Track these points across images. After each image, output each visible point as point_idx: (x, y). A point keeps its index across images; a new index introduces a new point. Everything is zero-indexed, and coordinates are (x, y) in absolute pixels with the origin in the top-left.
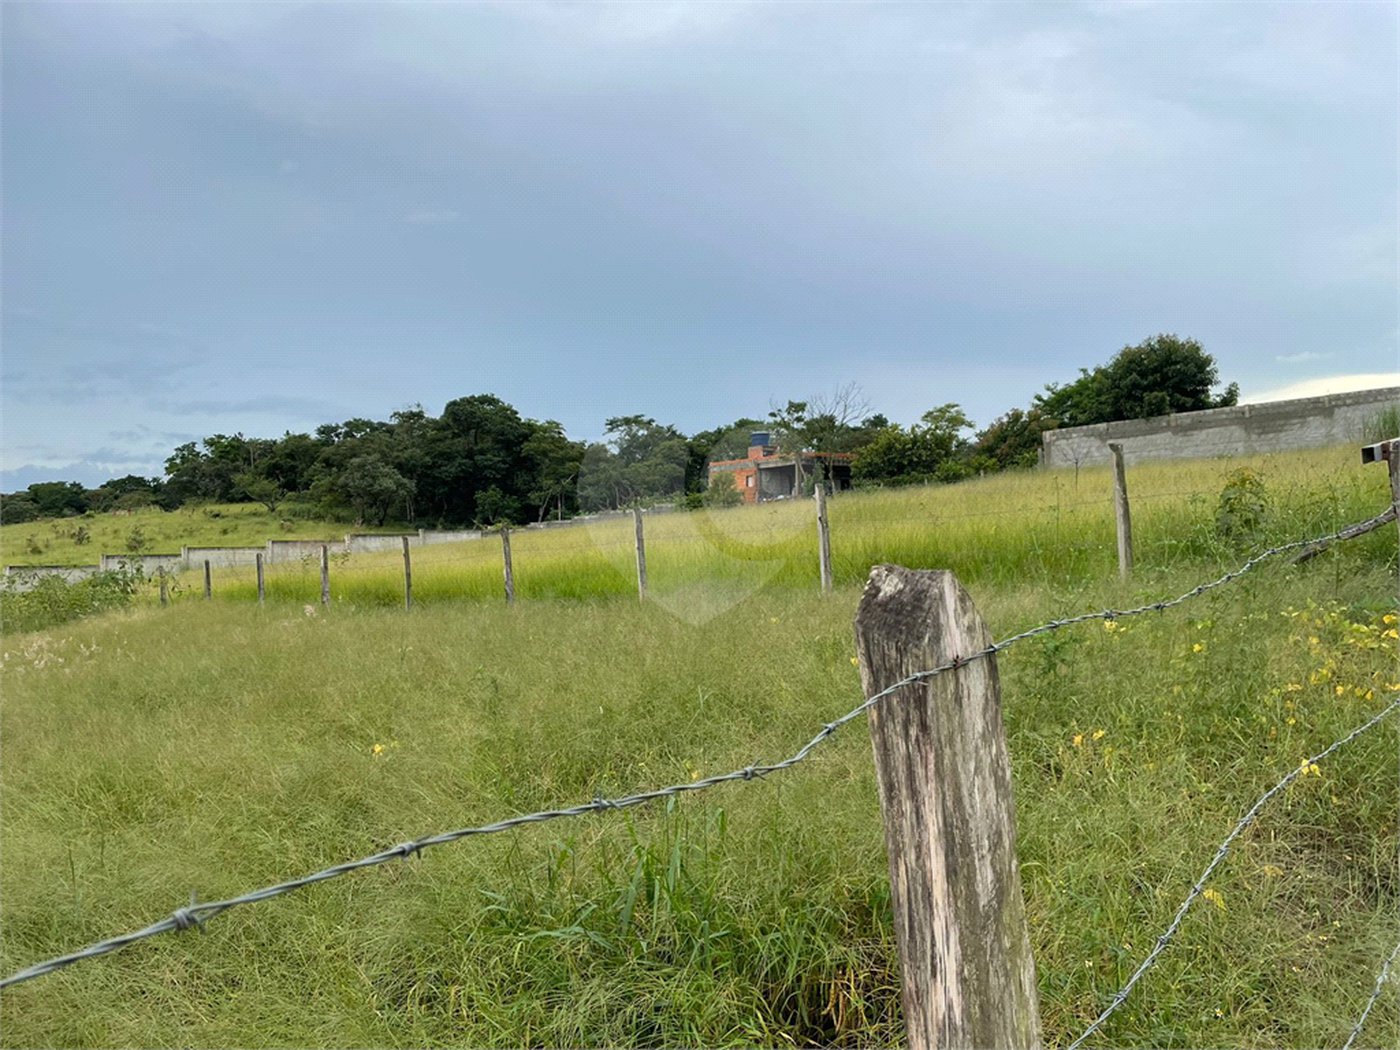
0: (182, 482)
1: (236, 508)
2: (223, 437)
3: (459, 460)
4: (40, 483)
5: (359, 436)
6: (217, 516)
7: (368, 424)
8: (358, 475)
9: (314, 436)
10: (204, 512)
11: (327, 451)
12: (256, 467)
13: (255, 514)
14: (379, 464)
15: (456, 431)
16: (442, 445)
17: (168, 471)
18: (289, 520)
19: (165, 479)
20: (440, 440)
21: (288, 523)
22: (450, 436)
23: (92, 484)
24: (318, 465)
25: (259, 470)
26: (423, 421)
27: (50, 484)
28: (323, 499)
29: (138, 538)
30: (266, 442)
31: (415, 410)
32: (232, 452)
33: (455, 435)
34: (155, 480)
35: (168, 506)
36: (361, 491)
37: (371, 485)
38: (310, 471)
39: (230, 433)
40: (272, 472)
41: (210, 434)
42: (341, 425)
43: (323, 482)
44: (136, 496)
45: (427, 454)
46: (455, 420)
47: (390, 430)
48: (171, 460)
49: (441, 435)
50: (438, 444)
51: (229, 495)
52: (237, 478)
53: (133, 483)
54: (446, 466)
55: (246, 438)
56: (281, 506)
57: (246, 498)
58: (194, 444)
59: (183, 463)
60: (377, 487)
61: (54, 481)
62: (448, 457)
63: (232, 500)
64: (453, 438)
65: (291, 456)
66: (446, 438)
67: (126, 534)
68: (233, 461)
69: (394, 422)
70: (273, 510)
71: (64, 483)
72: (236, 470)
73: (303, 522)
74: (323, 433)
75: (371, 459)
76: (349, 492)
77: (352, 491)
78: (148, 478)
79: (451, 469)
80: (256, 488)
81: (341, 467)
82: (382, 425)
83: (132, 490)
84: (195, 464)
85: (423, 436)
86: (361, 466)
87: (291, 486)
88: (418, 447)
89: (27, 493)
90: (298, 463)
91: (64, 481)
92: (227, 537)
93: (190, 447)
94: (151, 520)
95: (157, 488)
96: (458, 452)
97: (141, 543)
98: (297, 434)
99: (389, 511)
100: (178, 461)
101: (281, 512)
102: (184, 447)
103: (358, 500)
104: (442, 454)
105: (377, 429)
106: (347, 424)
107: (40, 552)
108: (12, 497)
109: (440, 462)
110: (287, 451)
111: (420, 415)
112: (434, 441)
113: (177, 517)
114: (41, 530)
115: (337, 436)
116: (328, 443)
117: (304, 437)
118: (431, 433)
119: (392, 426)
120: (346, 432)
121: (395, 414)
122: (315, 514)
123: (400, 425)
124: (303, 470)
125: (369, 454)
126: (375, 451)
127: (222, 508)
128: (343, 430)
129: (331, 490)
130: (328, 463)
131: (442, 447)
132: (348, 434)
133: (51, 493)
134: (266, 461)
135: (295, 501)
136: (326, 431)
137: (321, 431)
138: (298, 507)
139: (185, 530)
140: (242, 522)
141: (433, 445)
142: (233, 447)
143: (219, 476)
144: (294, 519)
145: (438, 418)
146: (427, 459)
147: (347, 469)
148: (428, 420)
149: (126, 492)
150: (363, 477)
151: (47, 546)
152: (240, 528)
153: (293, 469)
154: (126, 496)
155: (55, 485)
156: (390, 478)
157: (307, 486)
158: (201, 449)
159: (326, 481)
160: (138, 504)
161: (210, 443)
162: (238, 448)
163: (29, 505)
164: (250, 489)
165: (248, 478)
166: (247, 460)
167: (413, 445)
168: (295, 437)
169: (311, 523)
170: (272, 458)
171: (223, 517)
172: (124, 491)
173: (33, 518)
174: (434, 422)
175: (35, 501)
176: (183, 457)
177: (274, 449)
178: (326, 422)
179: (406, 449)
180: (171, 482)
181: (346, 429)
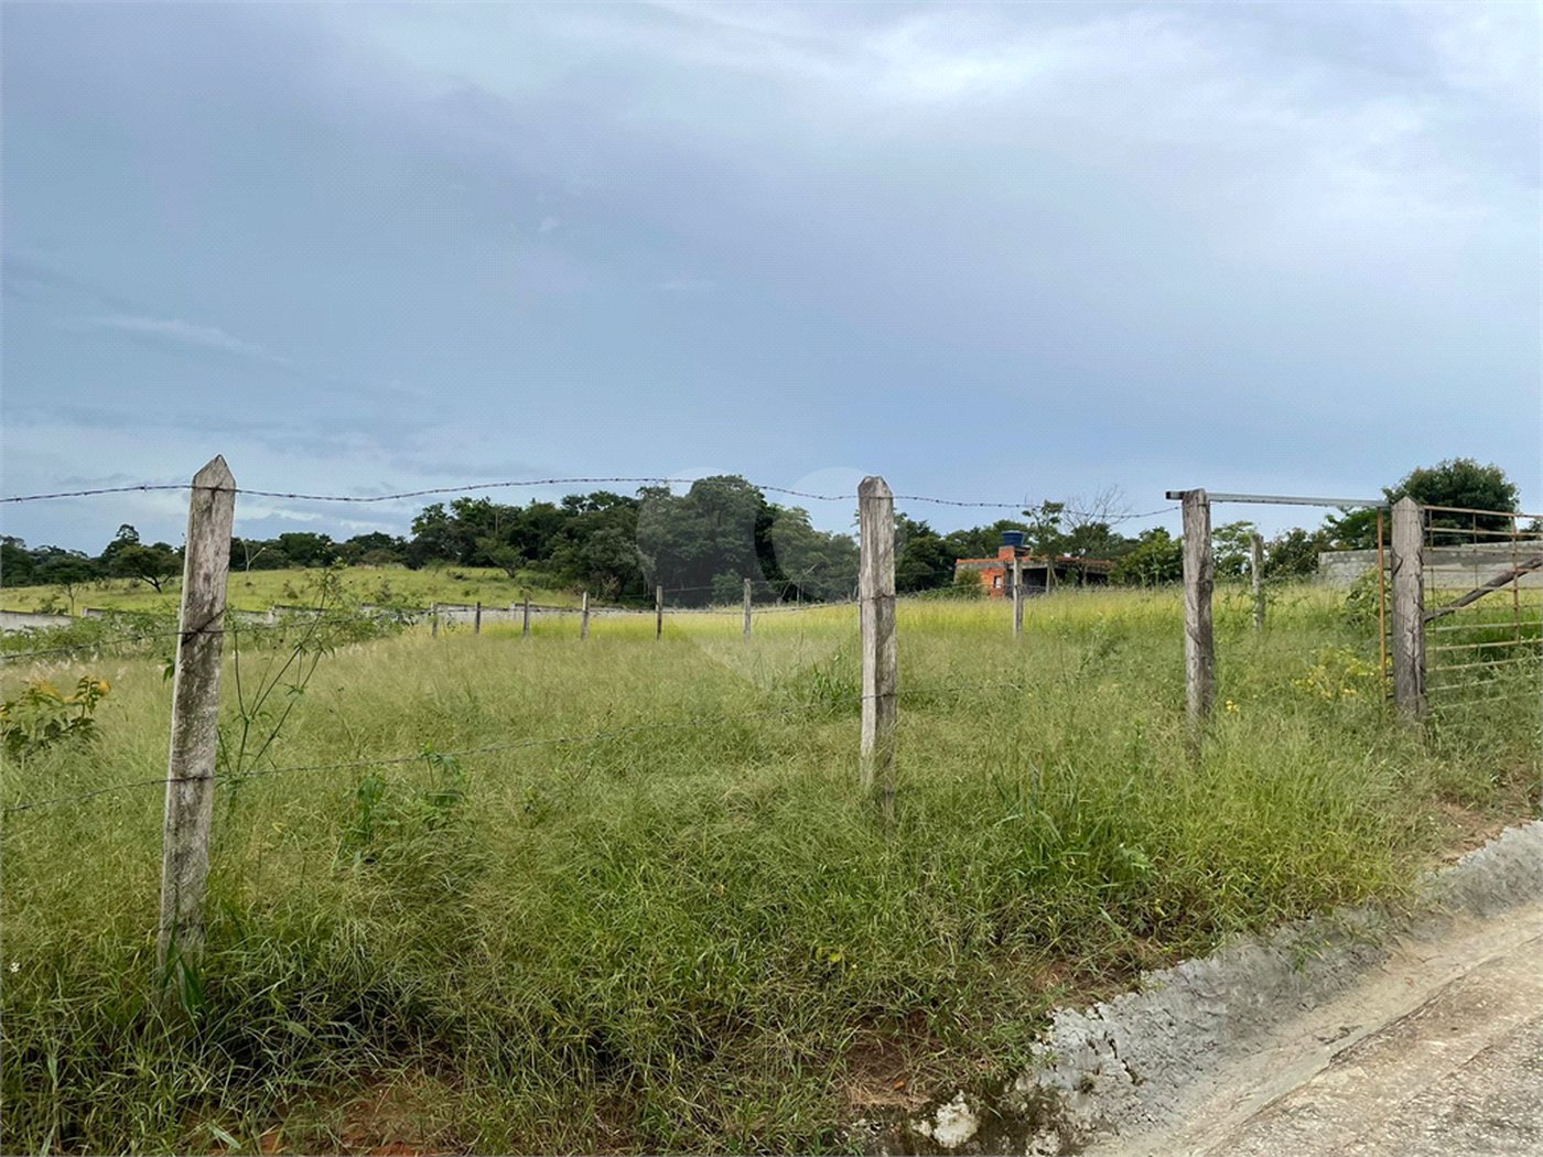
0: (426, 543)
1: (477, 572)
2: (470, 500)
3: (701, 541)
4: (291, 532)
5: (602, 509)
6: (459, 577)
7: (613, 498)
8: (599, 547)
9: (559, 506)
10: (448, 574)
11: (571, 521)
12: (500, 533)
13: (496, 579)
14: (621, 538)
15: (700, 511)
16: (685, 524)
17: (415, 530)
18: (528, 588)
19: (410, 538)
20: (683, 519)
21: (527, 590)
22: (694, 515)
23: (340, 538)
24: (560, 536)
25: (503, 536)
26: (668, 499)
27: (301, 534)
28: (563, 569)
29: (387, 593)
30: (512, 508)
31: (662, 485)
32: (478, 517)
33: (699, 515)
34: (399, 539)
35: (413, 565)
36: (600, 565)
37: (612, 559)
38: (552, 541)
39: (476, 496)
40: (515, 539)
41: (457, 497)
42: (586, 496)
43: (563, 553)
44: (382, 553)
45: (669, 532)
46: (700, 499)
47: (634, 505)
48: (419, 519)
49: (684, 513)
50: (681, 522)
51: (470, 560)
52: (480, 541)
53: (380, 540)
54: (687, 545)
55: (492, 503)
56: (521, 574)
57: (488, 563)
58: (441, 505)
59: (429, 523)
60: (616, 561)
61: (306, 532)
62: (690, 536)
63: (474, 564)
64: (696, 518)
65: (535, 524)
66: (689, 517)
67: (375, 587)
68: (478, 525)
69: (640, 497)
70: (513, 577)
71: (313, 535)
72: (481, 534)
73: (541, 591)
74: (568, 503)
75: (614, 532)
76: (589, 564)
77: (592, 563)
78: (394, 536)
79: (692, 549)
80: (499, 553)
81: (583, 538)
82: (626, 499)
83: (377, 547)
84: (441, 526)
85: (667, 513)
86: (603, 539)
87: (531, 554)
88: (661, 523)
89: (277, 542)
90: (540, 532)
91: (314, 532)
92: (469, 598)
93: (437, 509)
94: (399, 578)
95: (402, 547)
96: (700, 532)
97: (388, 596)
98: (542, 502)
99: (626, 587)
100: (425, 521)
101: (521, 579)
102: (432, 507)
103: (598, 573)
104: (684, 533)
105: (620, 503)
106: (592, 496)
107: (296, 597)
108: (263, 544)
109: (681, 542)
110: (532, 519)
111: (666, 492)
112: (677, 519)
113: (422, 577)
114: (296, 577)
115: (581, 507)
116: (572, 513)
117: (549, 506)
118: (675, 511)
119: (637, 501)
120: (590, 504)
121: (642, 489)
122: (553, 584)
123: (645, 501)
124: (545, 539)
125: (612, 527)
126: (618, 525)
127: (465, 571)
128: (588, 502)
129: (571, 561)
130: (571, 534)
131: (684, 525)
132: (592, 506)
133: (302, 543)
134: (509, 528)
135: (534, 569)
136: (572, 501)
137: (566, 502)
138: (538, 576)
139: (429, 589)
140: (482, 585)
141: (676, 524)
142: (479, 510)
143: (462, 539)
144: (534, 587)
145: (683, 496)
146: (669, 537)
147: (589, 541)
148: (673, 498)
149: (371, 548)
150: (604, 550)
151: (302, 592)
152: (481, 592)
153: (536, 536)
154: (372, 552)
155: (306, 535)
156: (632, 553)
157: (547, 555)
158: (448, 511)
159: (566, 552)
160: (384, 560)
161: (457, 505)
162: (484, 512)
163: (279, 554)
164: (494, 554)
165: (492, 542)
166: (491, 525)
167: (657, 522)
168: (540, 505)
169: (549, 592)
170: (516, 525)
171: (466, 579)
172: (369, 547)
173: (286, 566)
174: (679, 499)
175: (285, 549)
176: (430, 518)
177: (519, 515)
178: (571, 493)
179: (649, 524)
180: (416, 542)
181: (591, 501)
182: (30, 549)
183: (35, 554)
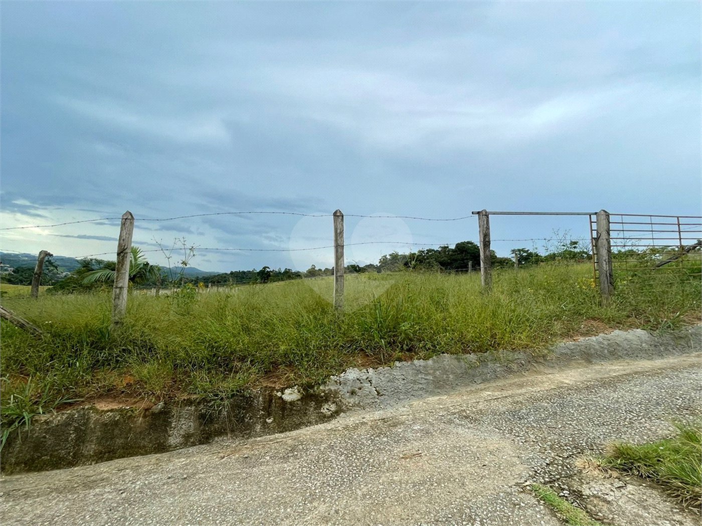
0: (382, 266)
2: (394, 254)
3: (459, 262)
5: (430, 254)
7: (433, 250)
9: (417, 254)
11: (420, 258)
14: (435, 262)
15: (459, 252)
17: (380, 262)
23: (361, 266)
27: (352, 265)
30: (404, 255)
31: (446, 246)
32: (395, 257)
33: (458, 254)
34: (376, 265)
45: (449, 259)
46: (459, 249)
48: (380, 259)
49: (454, 254)
53: (371, 266)
54: (455, 263)
55: (399, 254)
62: (455, 260)
69: (440, 249)
74: (420, 253)
82: (437, 251)
84: (386, 261)
85: (448, 254)
93: (385, 256)
96: (459, 259)
102: (384, 256)
104: (453, 260)
106: (427, 250)
109: (453, 262)
112: (452, 255)
115: (424, 254)
118: (450, 253)
123: (441, 250)
131: (453, 257)
132: (427, 253)
141: (451, 257)
146: (449, 261)
148: (450, 249)
158: (388, 257)
161: (390, 255)
167: (445, 256)
174: (452, 249)
176: (383, 259)
178: (421, 249)
179: (443, 257)
180: (380, 266)
181: (427, 252)
182: (293, 272)
183: (294, 273)
